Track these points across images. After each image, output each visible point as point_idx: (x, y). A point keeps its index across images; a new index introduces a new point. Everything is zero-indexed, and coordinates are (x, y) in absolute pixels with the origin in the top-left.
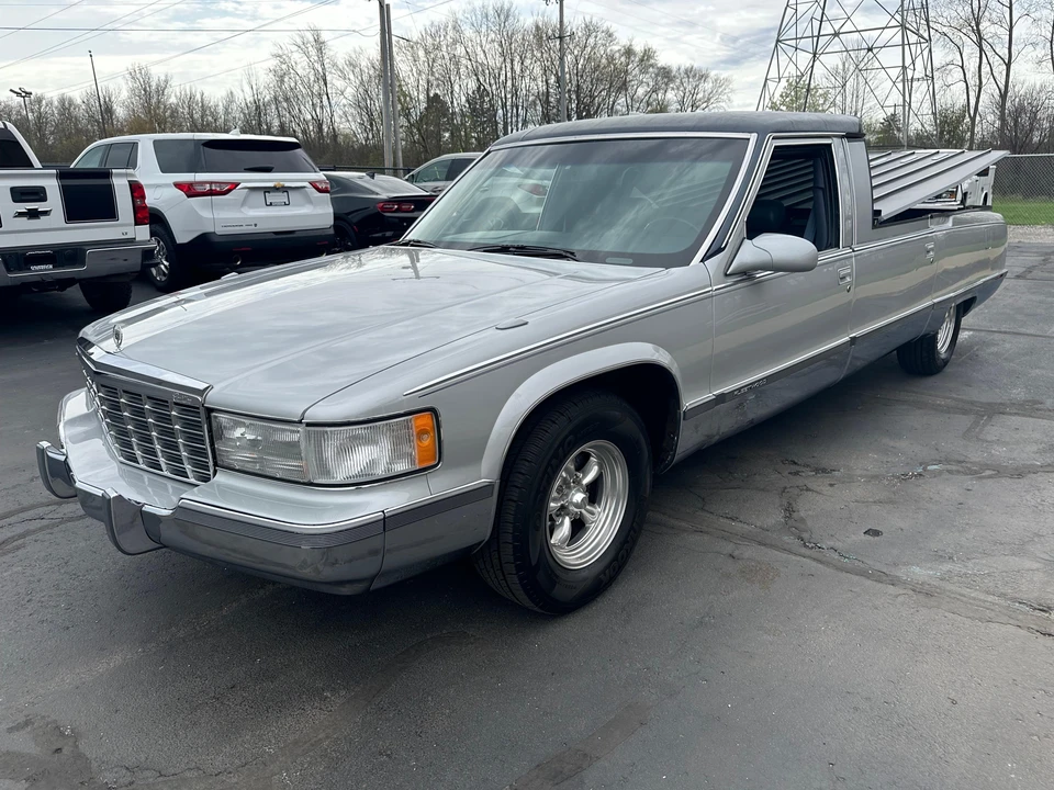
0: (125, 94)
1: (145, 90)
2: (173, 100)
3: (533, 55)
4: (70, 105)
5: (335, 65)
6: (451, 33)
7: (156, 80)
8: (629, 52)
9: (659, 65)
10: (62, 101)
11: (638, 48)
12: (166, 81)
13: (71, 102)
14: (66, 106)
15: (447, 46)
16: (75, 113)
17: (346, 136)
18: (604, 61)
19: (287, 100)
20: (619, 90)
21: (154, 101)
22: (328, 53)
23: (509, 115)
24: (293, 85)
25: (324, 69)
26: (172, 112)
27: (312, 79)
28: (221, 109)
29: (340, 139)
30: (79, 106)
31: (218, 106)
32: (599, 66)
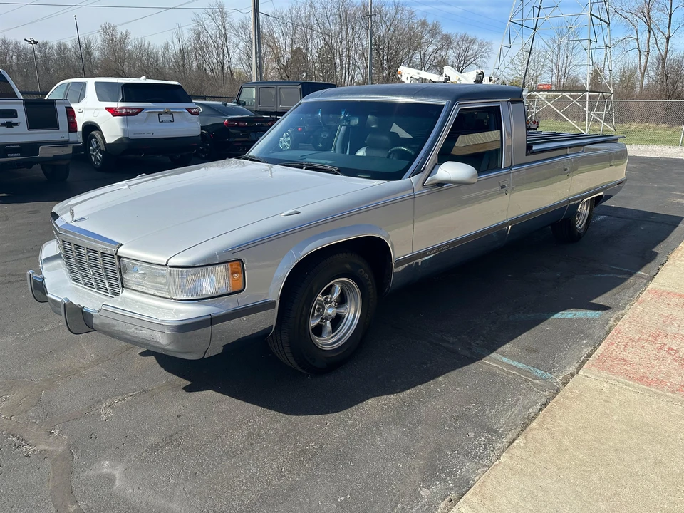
0: (99, 43)
1: (112, 40)
2: (130, 48)
3: (361, 25)
4: (65, 49)
5: (232, 27)
6: (308, 8)
7: (119, 34)
8: (423, 24)
9: (443, 33)
10: (59, 46)
11: (430, 21)
12: (126, 35)
13: (65, 47)
14: (62, 49)
15: (306, 17)
16: (68, 54)
17: (240, 74)
18: (407, 29)
19: (202, 49)
20: (416, 48)
21: (118, 47)
22: (228, 20)
23: (344, 62)
24: (206, 39)
25: (225, 30)
26: (129, 55)
27: (218, 36)
28: (160, 54)
29: (235, 76)
30: (70, 50)
31: (159, 51)
32: (403, 33)
